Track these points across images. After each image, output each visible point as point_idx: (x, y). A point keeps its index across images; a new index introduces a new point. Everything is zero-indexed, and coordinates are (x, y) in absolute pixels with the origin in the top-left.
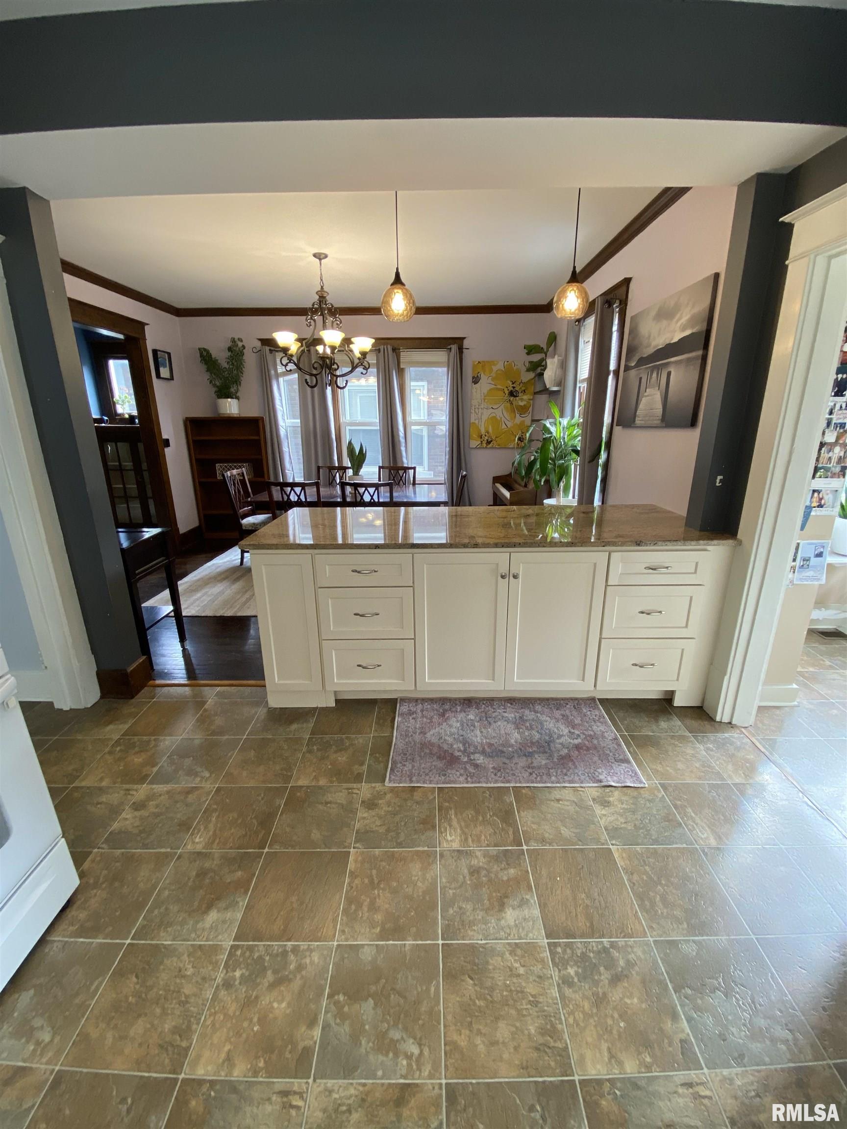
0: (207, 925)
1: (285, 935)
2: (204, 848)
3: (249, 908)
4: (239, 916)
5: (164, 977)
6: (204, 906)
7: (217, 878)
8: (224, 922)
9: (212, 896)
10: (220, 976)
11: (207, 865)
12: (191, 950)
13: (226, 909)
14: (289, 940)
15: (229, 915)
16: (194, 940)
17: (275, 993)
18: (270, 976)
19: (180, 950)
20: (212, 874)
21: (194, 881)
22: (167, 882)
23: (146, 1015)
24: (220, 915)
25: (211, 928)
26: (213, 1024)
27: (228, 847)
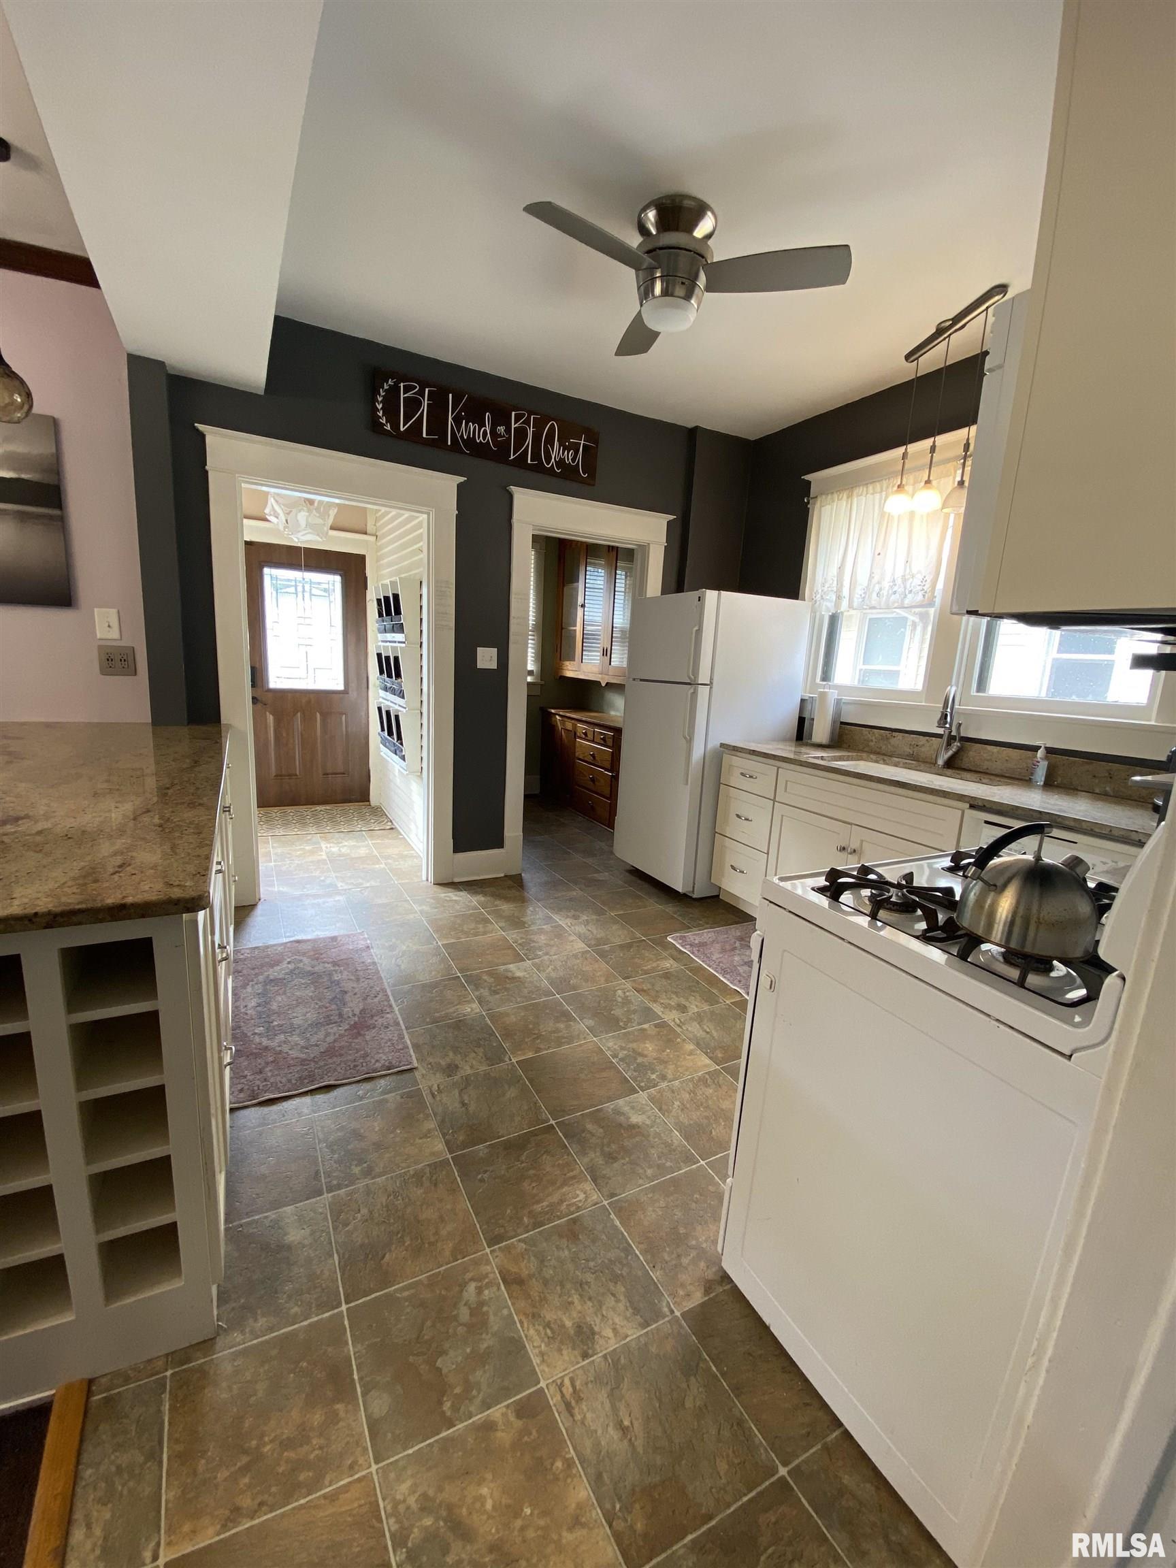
0: (644, 1117)
1: (612, 1066)
2: (587, 1180)
3: (610, 1099)
4: (621, 1102)
5: (695, 1115)
6: (634, 1131)
7: (605, 1141)
8: (633, 1108)
9: (623, 1132)
10: (664, 1085)
11: (600, 1161)
12: (666, 1114)
13: (623, 1114)
14: (612, 1062)
15: (626, 1109)
16: (660, 1117)
17: (646, 1052)
18: (640, 1060)
19: (673, 1120)
20: (606, 1149)
21: (623, 1158)
22: (641, 1181)
23: (718, 1107)
24: (630, 1115)
25: (643, 1113)
26: (687, 1070)
27: (570, 1158)
